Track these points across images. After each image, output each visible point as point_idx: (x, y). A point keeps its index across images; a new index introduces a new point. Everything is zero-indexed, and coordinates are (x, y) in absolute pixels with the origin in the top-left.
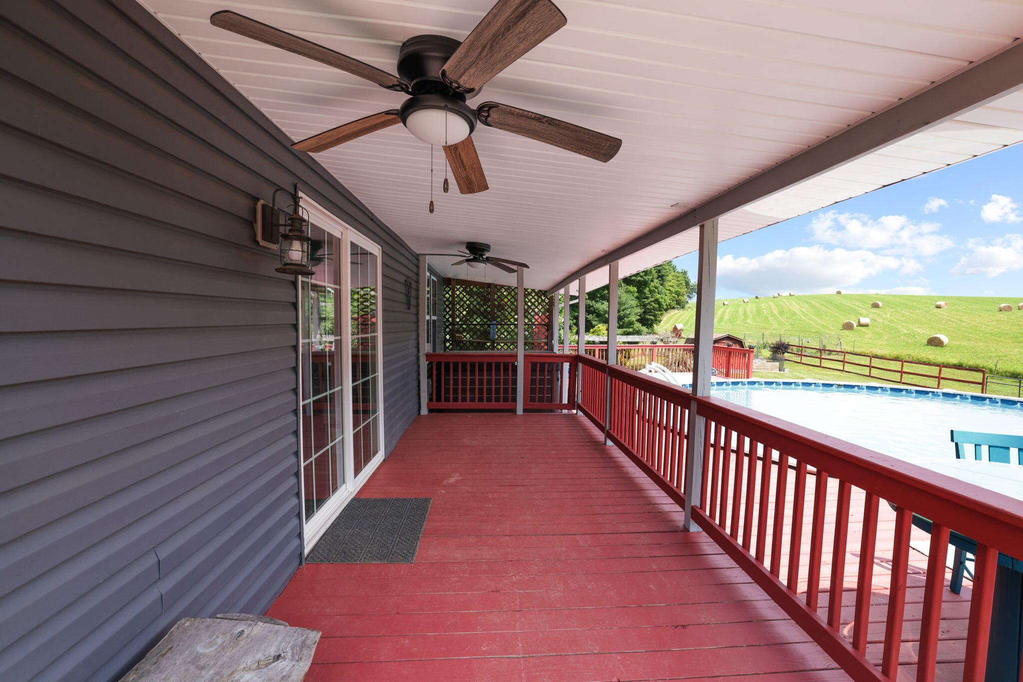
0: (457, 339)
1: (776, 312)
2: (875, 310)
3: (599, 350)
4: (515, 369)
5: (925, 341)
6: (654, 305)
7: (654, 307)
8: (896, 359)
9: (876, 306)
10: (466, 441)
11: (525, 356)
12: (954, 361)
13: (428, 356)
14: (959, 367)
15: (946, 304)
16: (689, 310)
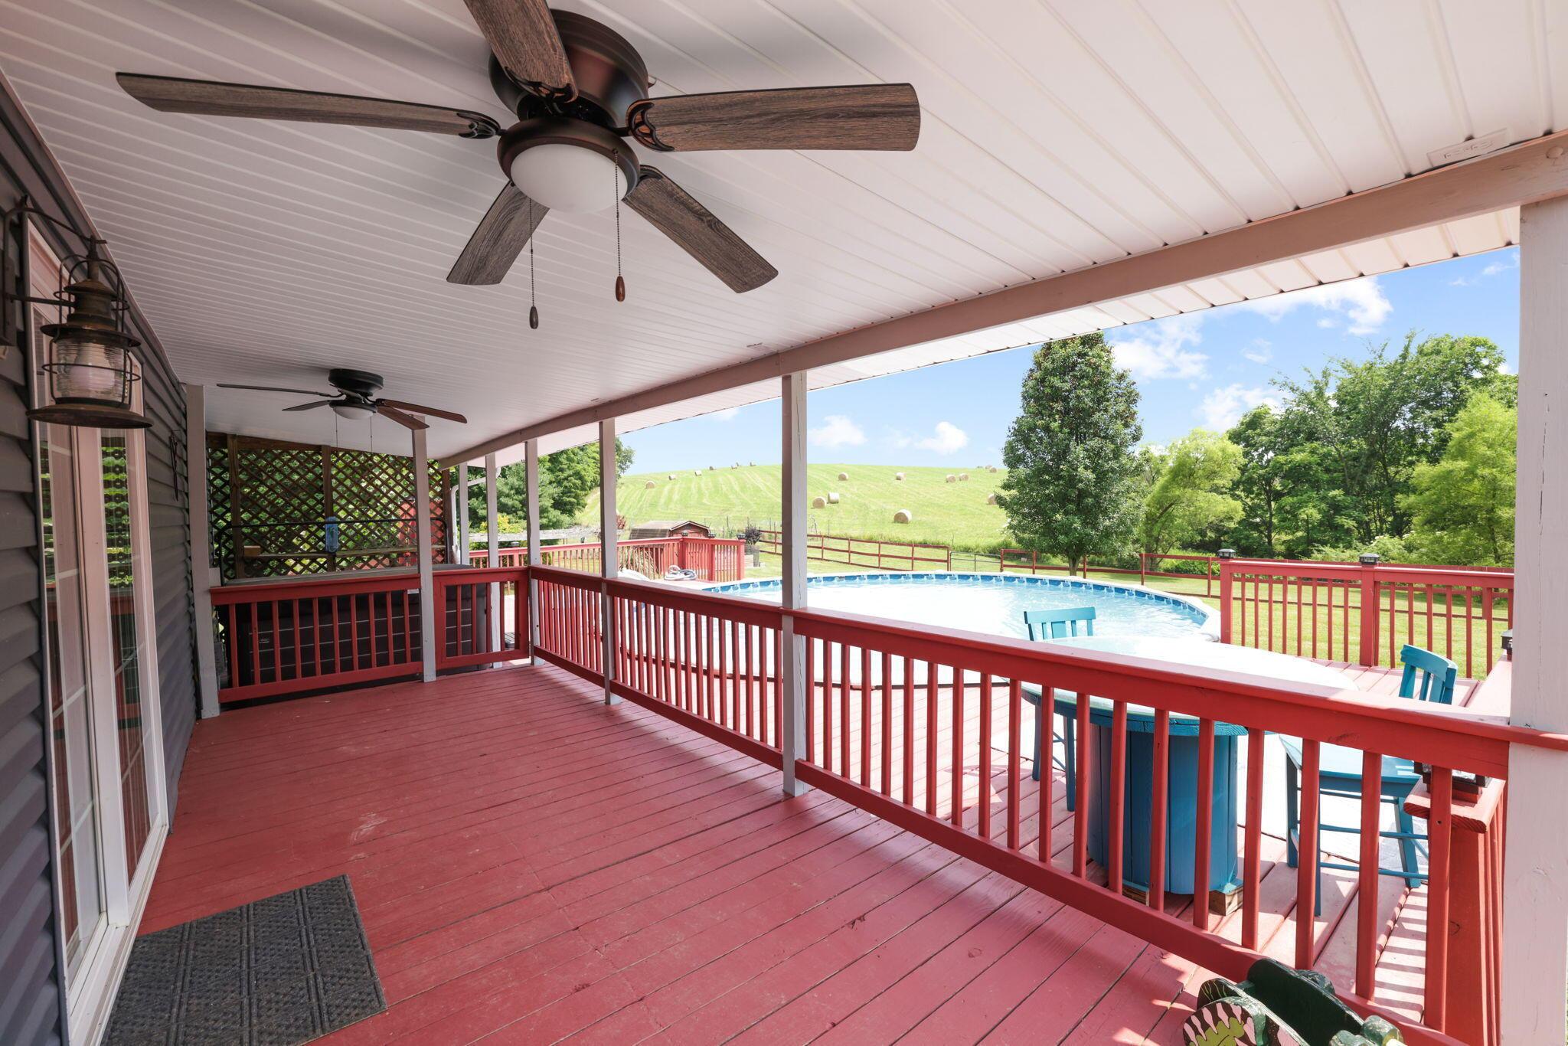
0: (247, 554)
1: (737, 488)
2: (842, 483)
3: (520, 555)
4: (416, 602)
5: (892, 518)
6: (574, 481)
7: (574, 484)
8: (870, 541)
9: (842, 478)
10: (350, 749)
11: (435, 576)
12: (919, 539)
13: (214, 592)
14: (924, 545)
15: (905, 475)
16: (623, 487)
